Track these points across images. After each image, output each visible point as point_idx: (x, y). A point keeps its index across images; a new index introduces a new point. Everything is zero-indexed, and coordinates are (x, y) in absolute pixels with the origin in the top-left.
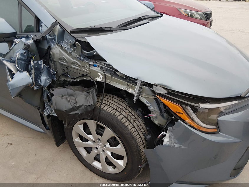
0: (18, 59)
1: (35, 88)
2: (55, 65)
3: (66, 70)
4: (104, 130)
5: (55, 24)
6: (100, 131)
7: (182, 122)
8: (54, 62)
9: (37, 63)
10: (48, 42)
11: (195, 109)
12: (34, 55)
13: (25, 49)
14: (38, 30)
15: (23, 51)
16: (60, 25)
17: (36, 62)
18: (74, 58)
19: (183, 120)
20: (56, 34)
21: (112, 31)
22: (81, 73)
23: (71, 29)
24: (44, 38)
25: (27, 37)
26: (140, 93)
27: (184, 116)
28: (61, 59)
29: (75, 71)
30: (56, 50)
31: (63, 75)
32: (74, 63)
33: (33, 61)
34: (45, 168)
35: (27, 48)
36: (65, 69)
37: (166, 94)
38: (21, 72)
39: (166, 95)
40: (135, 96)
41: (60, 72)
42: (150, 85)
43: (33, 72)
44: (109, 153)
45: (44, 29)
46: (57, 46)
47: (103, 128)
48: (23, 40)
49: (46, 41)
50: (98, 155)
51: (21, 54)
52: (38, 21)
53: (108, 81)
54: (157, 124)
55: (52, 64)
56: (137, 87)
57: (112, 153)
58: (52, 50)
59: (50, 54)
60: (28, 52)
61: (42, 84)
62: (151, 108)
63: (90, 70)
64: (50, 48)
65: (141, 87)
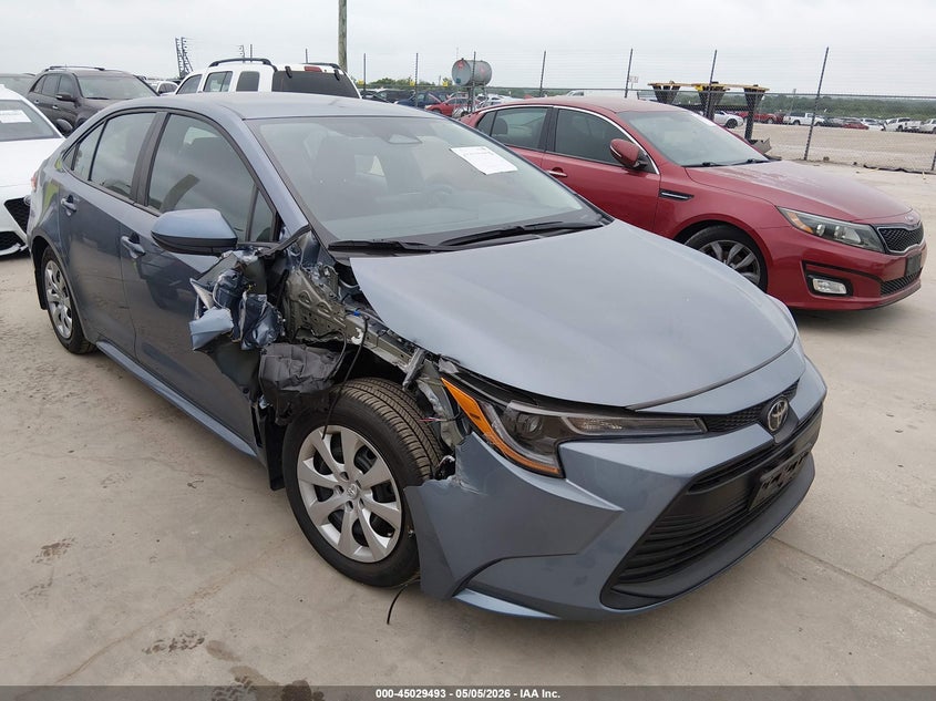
0: (219, 285)
1: (244, 346)
2: (291, 307)
3: (308, 320)
4: (374, 462)
5: (305, 230)
6: (364, 459)
7: (477, 437)
8: (291, 301)
9: (255, 299)
10: (288, 263)
11: (500, 411)
12: (252, 283)
13: (236, 270)
14: (276, 239)
15: (232, 273)
16: (314, 232)
17: (252, 296)
18: (322, 295)
19: (480, 434)
20: (303, 249)
21: (428, 252)
22: (333, 327)
23: (332, 242)
24: (280, 254)
25: (247, 250)
26: (418, 374)
27: (482, 423)
28: (302, 296)
29: (323, 321)
30: (297, 279)
31: (302, 328)
32: (321, 306)
33: (248, 294)
34: (259, 555)
35: (241, 268)
36: (308, 317)
37: (456, 374)
38: (219, 308)
39: (456, 377)
40: (408, 377)
41: (299, 324)
42: (436, 358)
43: (243, 313)
44: (366, 515)
45: (286, 236)
46: (300, 272)
47: (372, 457)
48: (239, 254)
49: (285, 260)
50: (340, 511)
51: (227, 278)
52: (279, 224)
53: (370, 346)
54: (449, 445)
55: (286, 306)
56: (414, 360)
57: (373, 516)
58: (290, 279)
59: (285, 285)
60: (241, 277)
61: (258, 341)
62: (439, 408)
63: (346, 321)
64: (287, 273)
65: (422, 362)
